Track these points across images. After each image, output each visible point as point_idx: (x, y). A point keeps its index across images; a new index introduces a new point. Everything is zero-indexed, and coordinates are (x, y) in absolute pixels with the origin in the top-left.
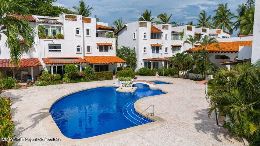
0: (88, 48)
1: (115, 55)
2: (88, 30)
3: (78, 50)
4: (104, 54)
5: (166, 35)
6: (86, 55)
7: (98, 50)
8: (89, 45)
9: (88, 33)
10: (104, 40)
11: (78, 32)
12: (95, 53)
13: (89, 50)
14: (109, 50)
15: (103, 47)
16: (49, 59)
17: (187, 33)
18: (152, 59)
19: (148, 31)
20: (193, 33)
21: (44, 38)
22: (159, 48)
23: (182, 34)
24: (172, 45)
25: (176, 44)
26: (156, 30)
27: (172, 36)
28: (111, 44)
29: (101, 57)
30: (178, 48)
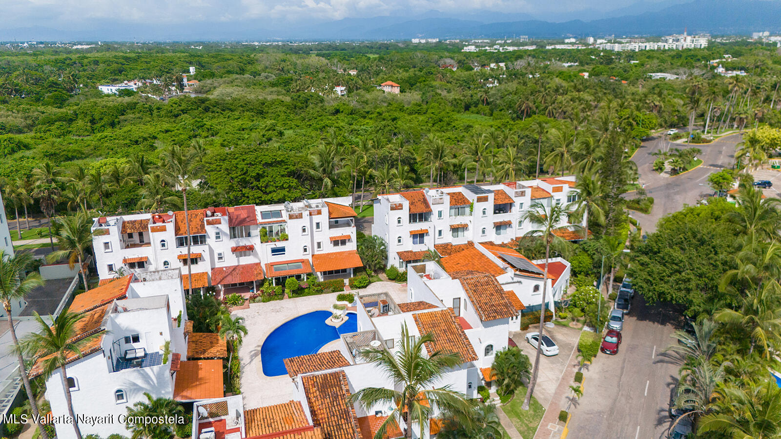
0: (319, 244)
1: (355, 248)
2: (318, 224)
3: (305, 250)
4: (340, 249)
5: (440, 213)
6: (316, 253)
7: (332, 245)
8: (319, 241)
9: (318, 227)
10: (339, 232)
11: (304, 230)
12: (328, 248)
13: (319, 247)
14: (347, 244)
15: (336, 242)
16: (272, 265)
17: (479, 207)
18: (411, 252)
19: (405, 214)
20: (490, 205)
21: (267, 242)
22: (425, 235)
23: (471, 206)
24: (451, 226)
25: (459, 223)
26: (423, 206)
27: (453, 211)
28: (349, 236)
29: (334, 253)
30: (464, 227)
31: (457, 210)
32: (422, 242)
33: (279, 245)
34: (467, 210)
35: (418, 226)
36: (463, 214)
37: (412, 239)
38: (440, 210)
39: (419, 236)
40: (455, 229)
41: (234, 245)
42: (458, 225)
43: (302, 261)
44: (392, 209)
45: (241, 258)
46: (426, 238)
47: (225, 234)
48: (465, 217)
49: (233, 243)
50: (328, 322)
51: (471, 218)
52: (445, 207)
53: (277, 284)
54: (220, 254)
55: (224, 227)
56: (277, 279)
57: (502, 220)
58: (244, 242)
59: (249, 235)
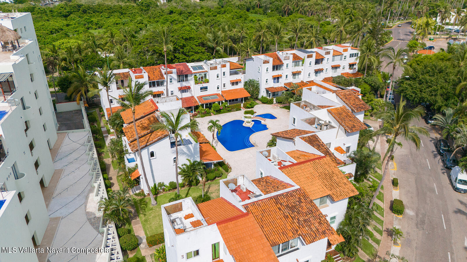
0: (224, 84)
1: (243, 87)
2: (224, 73)
3: (218, 88)
4: (235, 87)
5: (287, 65)
6: (223, 90)
7: (231, 85)
9: (224, 75)
10: (235, 78)
11: (218, 77)
12: (229, 87)
13: (224, 86)
14: (239, 84)
15: (233, 83)
16: (201, 97)
17: (307, 61)
18: (273, 88)
19: (270, 66)
20: (313, 60)
21: (198, 84)
22: (280, 78)
23: (303, 60)
24: (292, 72)
25: (296, 71)
26: (278, 61)
27: (294, 63)
28: (240, 80)
29: (233, 90)
30: (299, 73)
31: (295, 63)
32: (278, 82)
33: (205, 85)
34: (301, 63)
35: (276, 73)
36: (298, 65)
37: (273, 80)
38: (287, 63)
39: (277, 79)
40: (294, 74)
41: (180, 86)
42: (296, 72)
43: (217, 95)
44: (264, 63)
45: (183, 94)
46: (280, 79)
47: (175, 79)
48: (299, 67)
49: (179, 85)
50: (244, 125)
51: (303, 68)
52: (290, 62)
53: (206, 107)
54: (172, 92)
55: (174, 76)
56: (206, 104)
57: (318, 68)
58: (185, 84)
59: (187, 80)
